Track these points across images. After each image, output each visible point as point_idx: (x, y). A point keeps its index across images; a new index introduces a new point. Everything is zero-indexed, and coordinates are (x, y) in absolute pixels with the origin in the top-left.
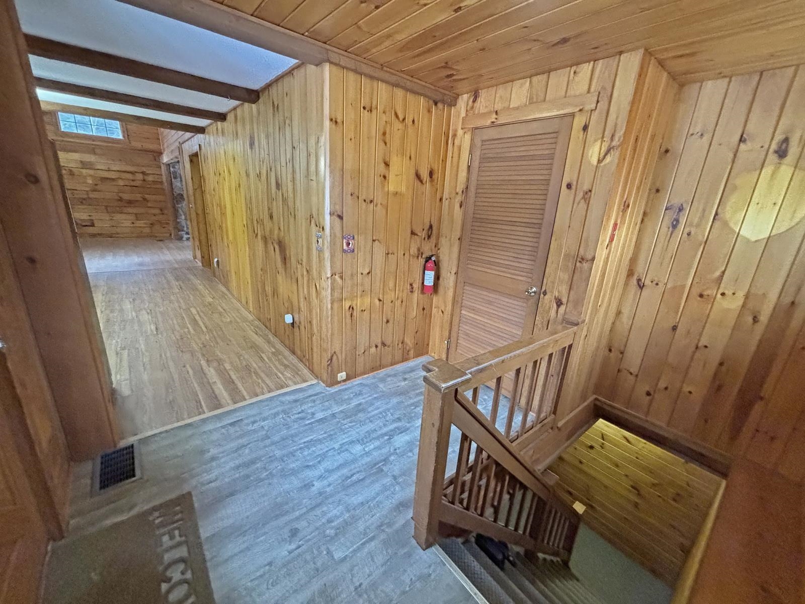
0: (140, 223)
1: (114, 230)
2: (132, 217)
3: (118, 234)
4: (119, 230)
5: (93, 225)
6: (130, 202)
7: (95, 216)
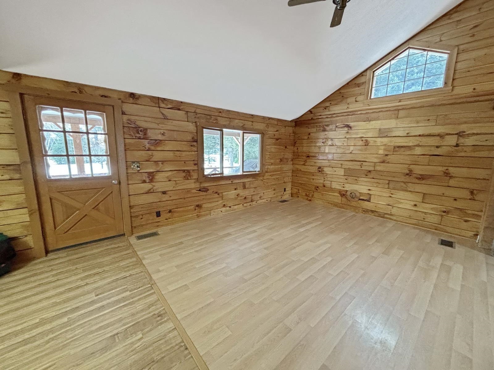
0: (426, 208)
1: (388, 210)
2: (419, 198)
3: (391, 215)
4: (394, 211)
5: (369, 201)
6: (422, 178)
7: (375, 191)
